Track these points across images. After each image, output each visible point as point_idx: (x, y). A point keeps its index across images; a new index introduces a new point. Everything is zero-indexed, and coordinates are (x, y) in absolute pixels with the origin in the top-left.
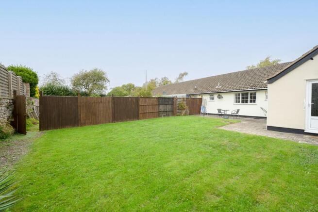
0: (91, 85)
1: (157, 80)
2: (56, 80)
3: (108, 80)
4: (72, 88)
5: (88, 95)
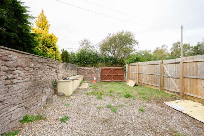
2: (88, 47)
3: (135, 41)
4: (100, 54)
5: (116, 60)
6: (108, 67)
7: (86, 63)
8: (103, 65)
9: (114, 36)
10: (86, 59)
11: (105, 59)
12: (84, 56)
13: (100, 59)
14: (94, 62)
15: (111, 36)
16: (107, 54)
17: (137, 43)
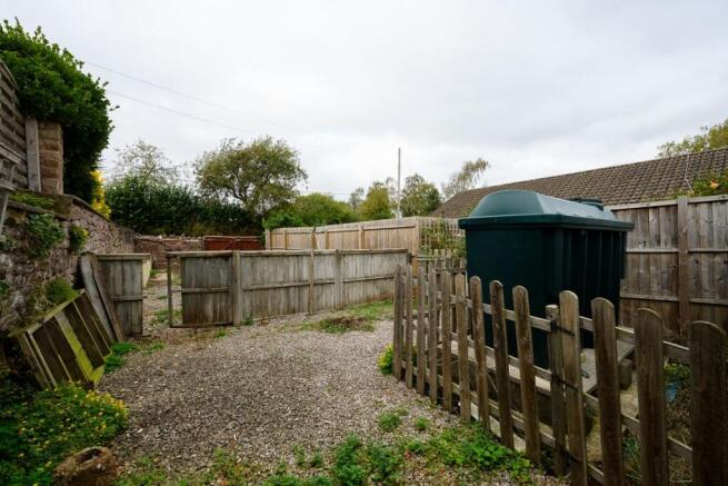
0: (251, 187)
1: (390, 185)
2: (152, 170)
3: (301, 171)
4: (200, 195)
5: (248, 216)
6: (225, 234)
7: (151, 223)
8: (208, 231)
9: (244, 146)
10: (147, 208)
11: (216, 213)
12: (142, 201)
13: (197, 210)
14: (178, 220)
15: (235, 146)
16: (222, 197)
17: (305, 177)
